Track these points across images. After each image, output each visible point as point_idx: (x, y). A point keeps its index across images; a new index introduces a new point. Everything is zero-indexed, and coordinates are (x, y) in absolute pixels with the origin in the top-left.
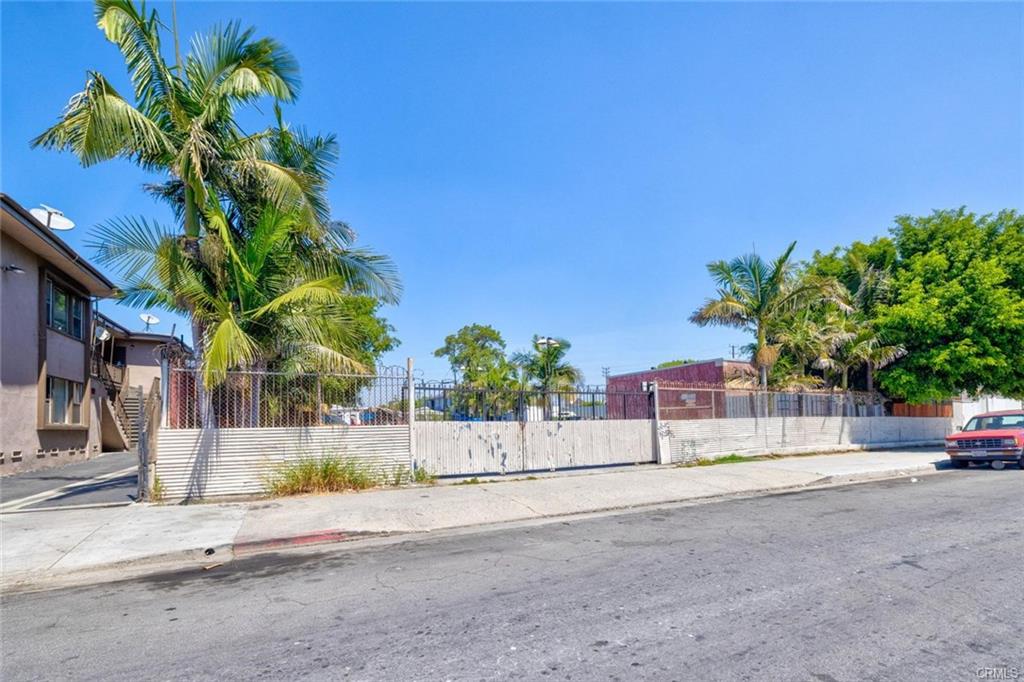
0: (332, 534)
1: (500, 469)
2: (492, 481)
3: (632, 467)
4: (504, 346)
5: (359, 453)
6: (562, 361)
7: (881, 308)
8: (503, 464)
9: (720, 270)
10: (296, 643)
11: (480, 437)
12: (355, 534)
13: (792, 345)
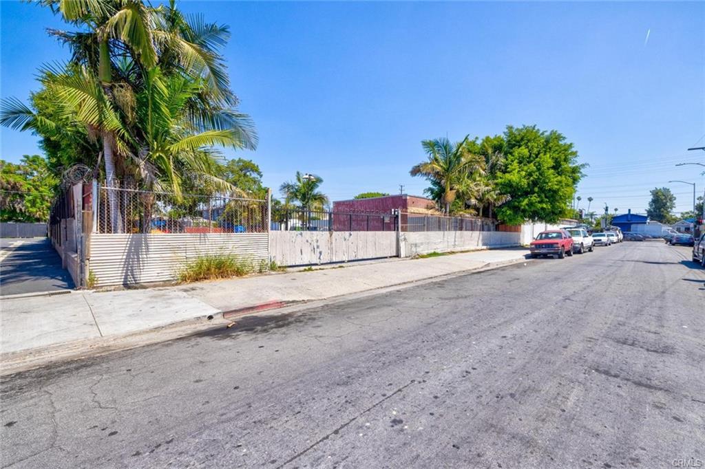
0: (277, 303)
1: (318, 262)
2: (320, 269)
3: (386, 259)
4: (261, 176)
6: (316, 191)
7: (499, 174)
8: (320, 258)
9: (431, 146)
11: (307, 241)
12: (288, 302)
13: (461, 191)
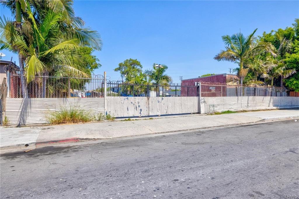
0: (74, 139)
1: (139, 115)
2: (136, 120)
3: (190, 115)
4: (142, 68)
5: (85, 108)
6: (164, 74)
7: (287, 55)
8: (140, 113)
9: (226, 39)
10: (61, 180)
11: (132, 103)
12: (83, 139)
13: (253, 69)
